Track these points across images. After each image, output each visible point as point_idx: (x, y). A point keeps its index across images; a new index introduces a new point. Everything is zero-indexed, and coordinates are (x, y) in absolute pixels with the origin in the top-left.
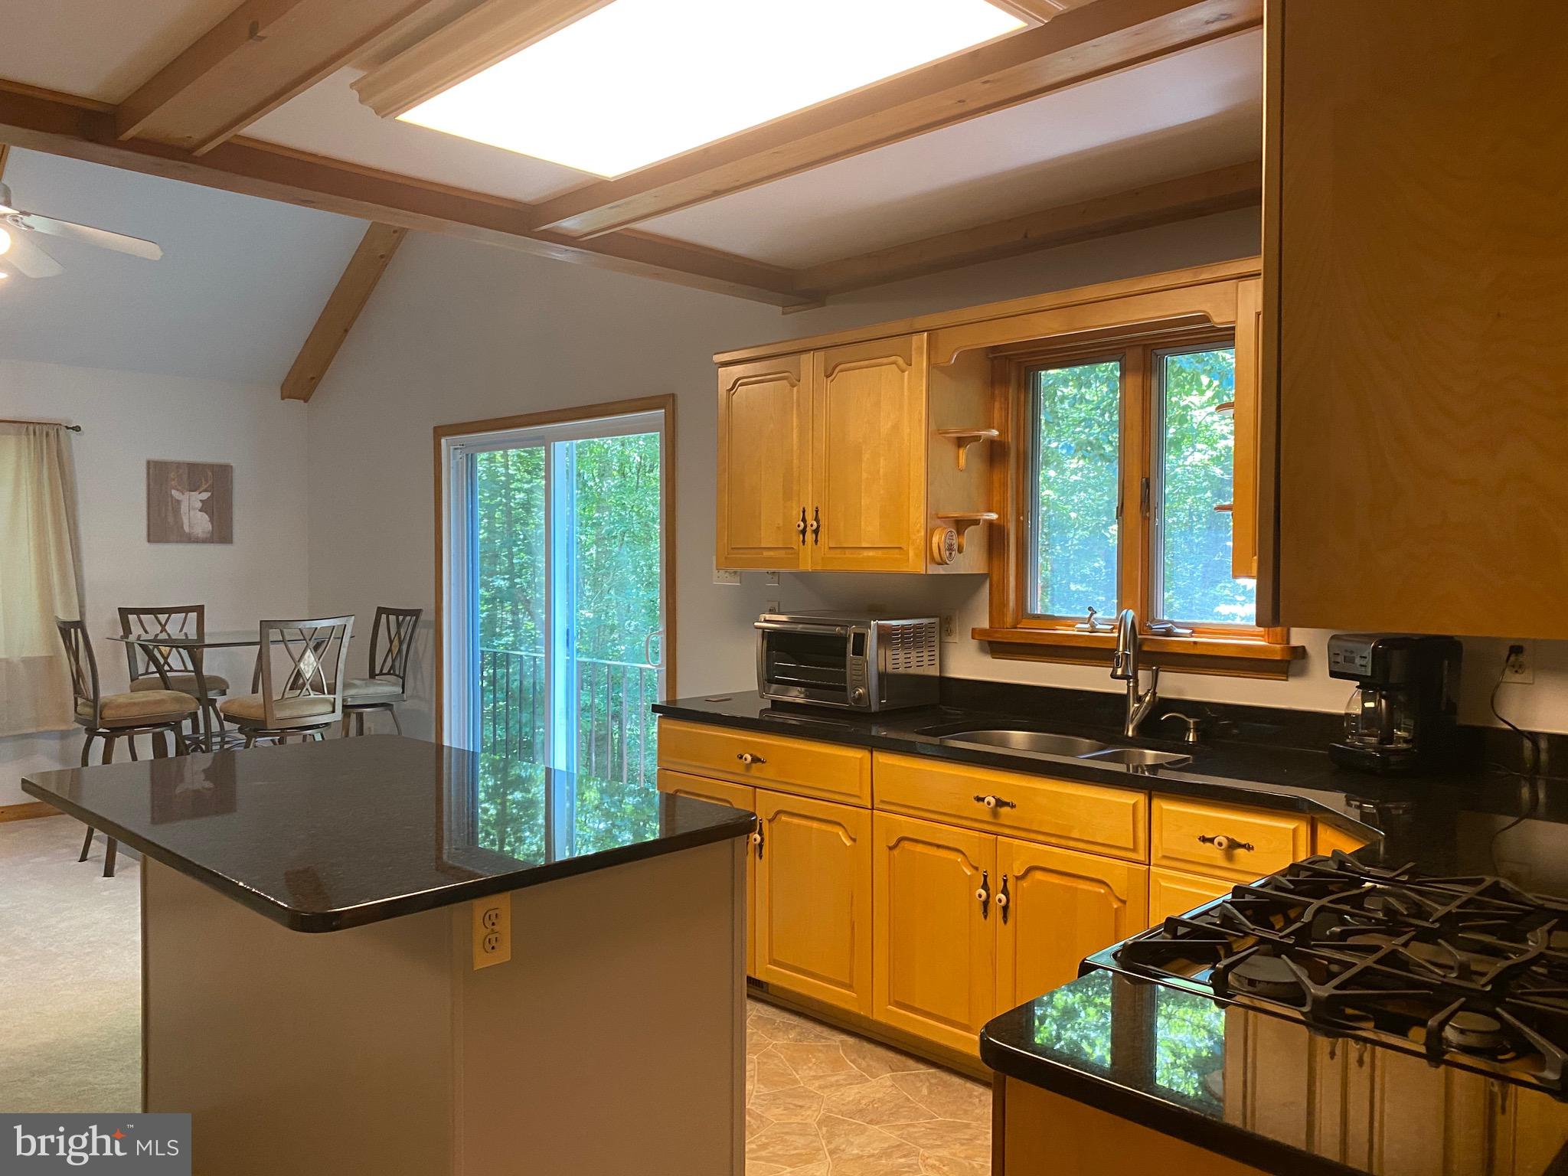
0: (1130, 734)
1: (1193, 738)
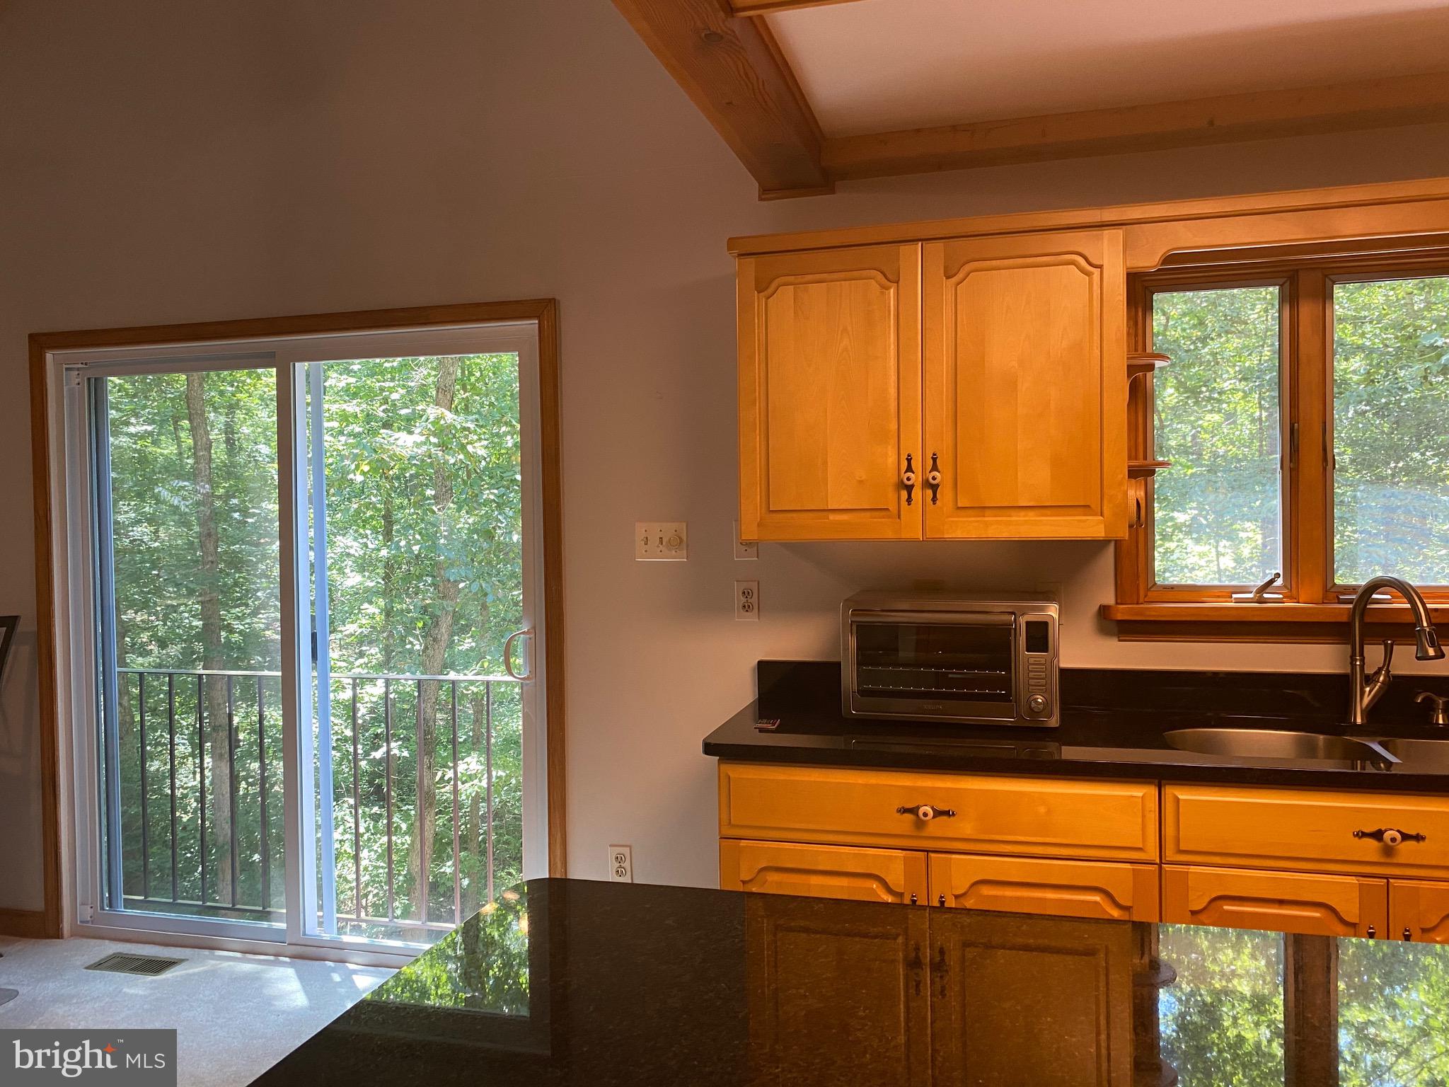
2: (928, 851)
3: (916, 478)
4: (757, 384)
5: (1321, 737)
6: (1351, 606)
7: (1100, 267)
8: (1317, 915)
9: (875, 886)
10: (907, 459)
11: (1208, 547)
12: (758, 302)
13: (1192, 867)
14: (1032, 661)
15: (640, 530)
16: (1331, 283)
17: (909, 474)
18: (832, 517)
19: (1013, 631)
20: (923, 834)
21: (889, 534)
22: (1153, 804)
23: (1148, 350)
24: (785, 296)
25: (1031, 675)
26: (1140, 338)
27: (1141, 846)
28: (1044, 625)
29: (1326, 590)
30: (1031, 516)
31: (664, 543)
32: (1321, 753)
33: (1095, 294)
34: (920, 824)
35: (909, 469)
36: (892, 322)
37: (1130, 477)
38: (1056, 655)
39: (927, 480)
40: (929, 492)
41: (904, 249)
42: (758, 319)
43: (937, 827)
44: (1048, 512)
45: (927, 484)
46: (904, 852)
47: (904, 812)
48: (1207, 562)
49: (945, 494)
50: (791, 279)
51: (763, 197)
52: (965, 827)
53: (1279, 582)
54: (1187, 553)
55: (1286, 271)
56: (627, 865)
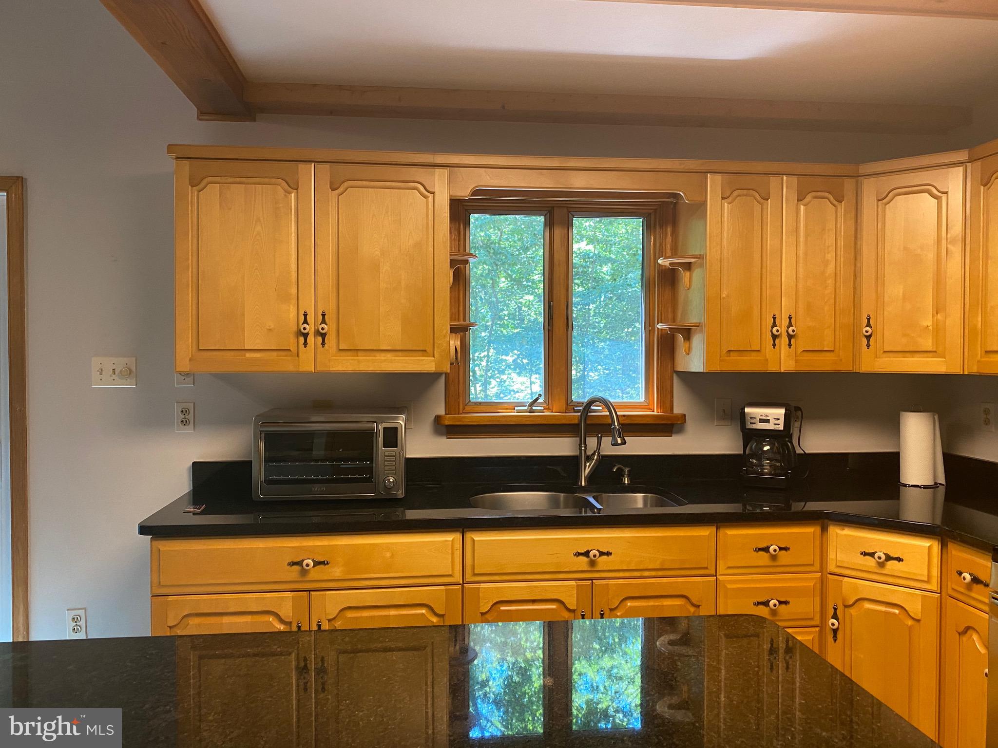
0: (583, 484)
1: (628, 481)
2: (309, 591)
3: (310, 328)
4: (190, 254)
5: (562, 495)
6: (579, 414)
7: (433, 193)
8: (554, 607)
9: (271, 619)
10: (304, 315)
11: (526, 378)
12: (192, 193)
13: (482, 584)
14: (386, 454)
15: (96, 362)
16: (572, 216)
17: (324, 326)
18: (248, 355)
19: (375, 435)
20: (306, 579)
21: (291, 368)
22: (458, 545)
23: (467, 251)
24: (212, 192)
25: (386, 463)
26: (462, 242)
27: (450, 573)
28: (395, 430)
29: (567, 404)
30: (389, 356)
31: (116, 373)
32: (562, 505)
33: (430, 211)
34: (304, 572)
35: (305, 322)
36: (293, 216)
37: (451, 332)
38: (403, 449)
39: (318, 330)
40: (320, 339)
41: (301, 166)
42: (191, 207)
43: (316, 574)
44: (400, 353)
45: (318, 333)
46: (293, 593)
47: (292, 565)
48: (525, 387)
49: (331, 340)
50: (218, 179)
51: (200, 117)
52: (336, 571)
53: (541, 400)
54: (513, 382)
55: (548, 207)
56: (82, 623)
